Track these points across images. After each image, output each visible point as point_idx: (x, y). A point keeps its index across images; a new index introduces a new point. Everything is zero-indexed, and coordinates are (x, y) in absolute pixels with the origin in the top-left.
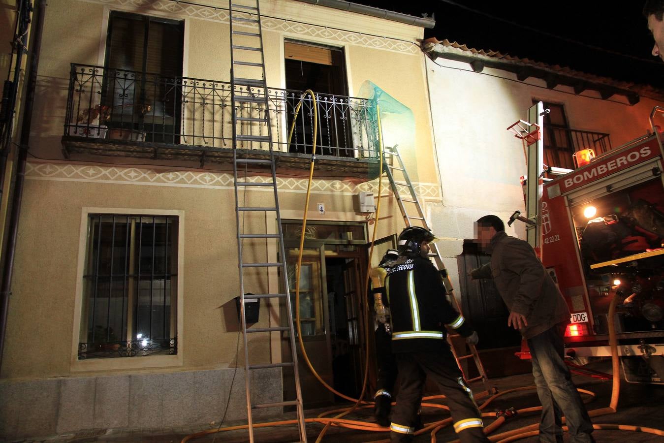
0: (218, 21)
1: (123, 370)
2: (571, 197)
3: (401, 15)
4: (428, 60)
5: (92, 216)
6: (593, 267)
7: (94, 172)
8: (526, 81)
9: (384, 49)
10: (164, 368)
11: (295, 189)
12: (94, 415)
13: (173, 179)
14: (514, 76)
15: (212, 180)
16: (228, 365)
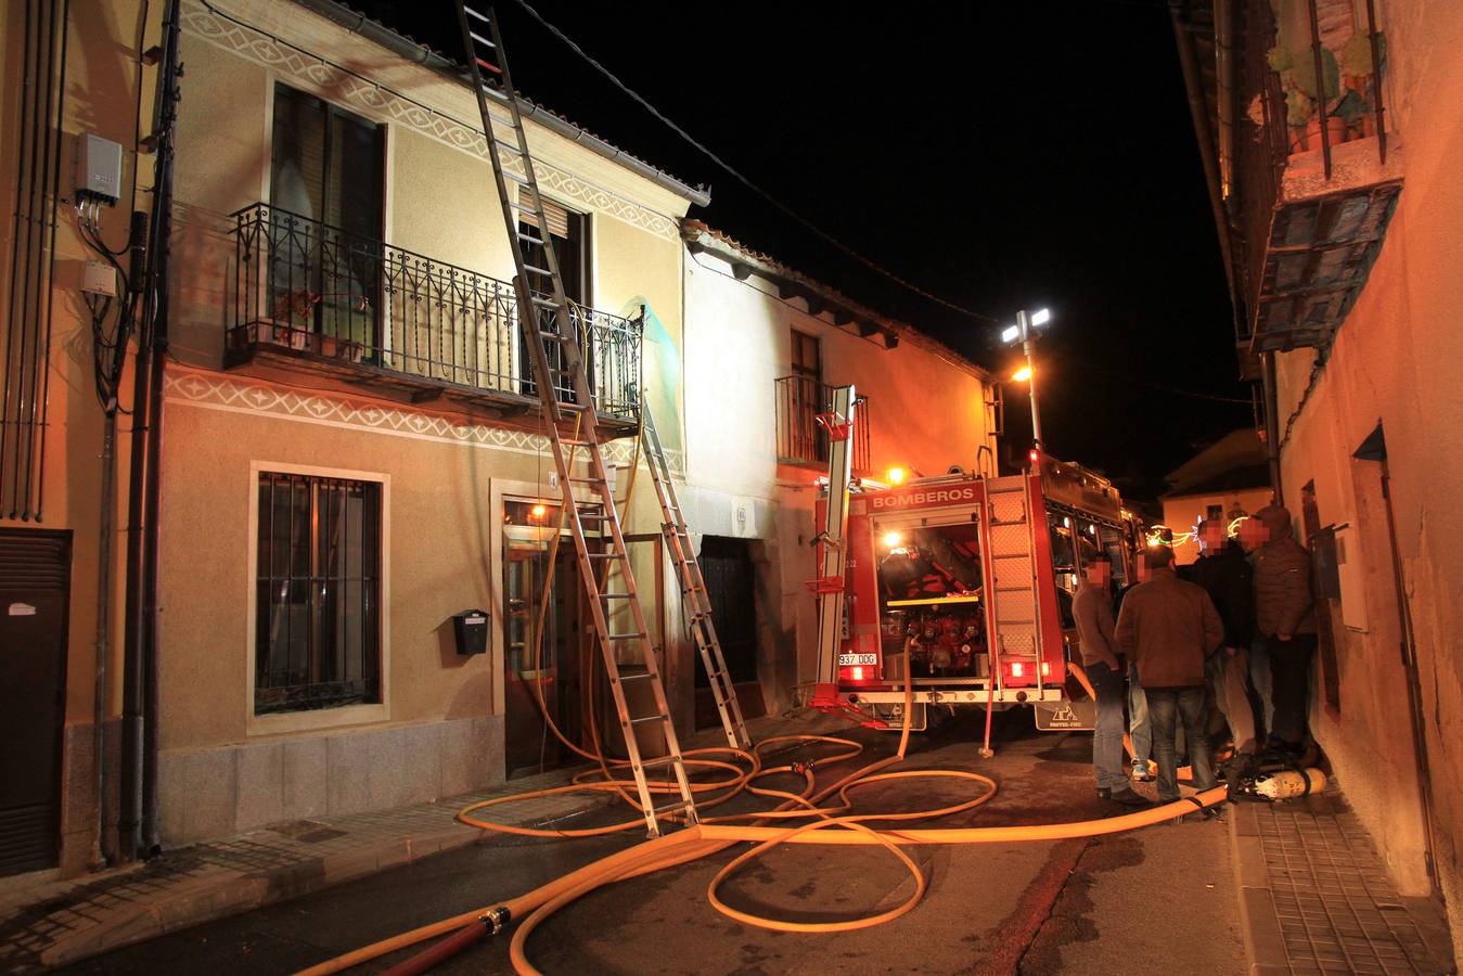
0: (433, 137)
1: (316, 730)
2: (876, 519)
3: (669, 179)
4: (687, 252)
5: (264, 476)
6: (890, 604)
7: (265, 398)
8: (789, 301)
9: (637, 226)
10: (367, 724)
11: (524, 447)
12: (283, 800)
13: (375, 420)
14: (775, 290)
15: (424, 426)
16: (443, 717)
